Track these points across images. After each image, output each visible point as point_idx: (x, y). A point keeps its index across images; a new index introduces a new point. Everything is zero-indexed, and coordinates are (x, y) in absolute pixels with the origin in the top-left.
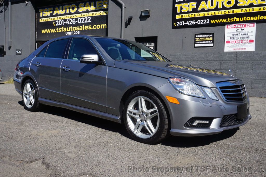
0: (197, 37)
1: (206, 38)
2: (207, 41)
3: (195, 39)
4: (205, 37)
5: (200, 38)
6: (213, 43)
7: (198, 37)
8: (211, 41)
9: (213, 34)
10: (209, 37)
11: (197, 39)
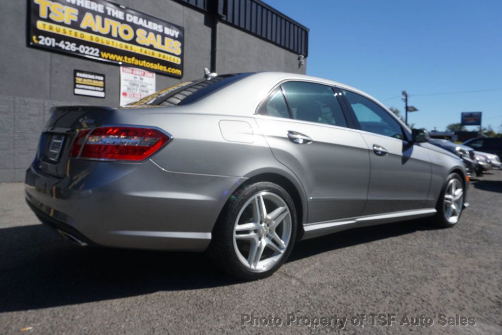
0: (79, 77)
1: (94, 81)
2: (95, 86)
3: (75, 80)
4: (93, 79)
5: (83, 78)
6: (104, 91)
7: (81, 77)
8: (101, 87)
9: (103, 75)
10: (97, 80)
11: (79, 80)
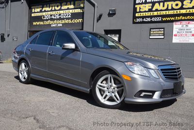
2: (159, 34)
3: (150, 32)
4: (158, 31)
5: (154, 31)
6: (164, 35)
8: (162, 34)
9: (164, 28)
10: (161, 31)
11: (152, 32)
